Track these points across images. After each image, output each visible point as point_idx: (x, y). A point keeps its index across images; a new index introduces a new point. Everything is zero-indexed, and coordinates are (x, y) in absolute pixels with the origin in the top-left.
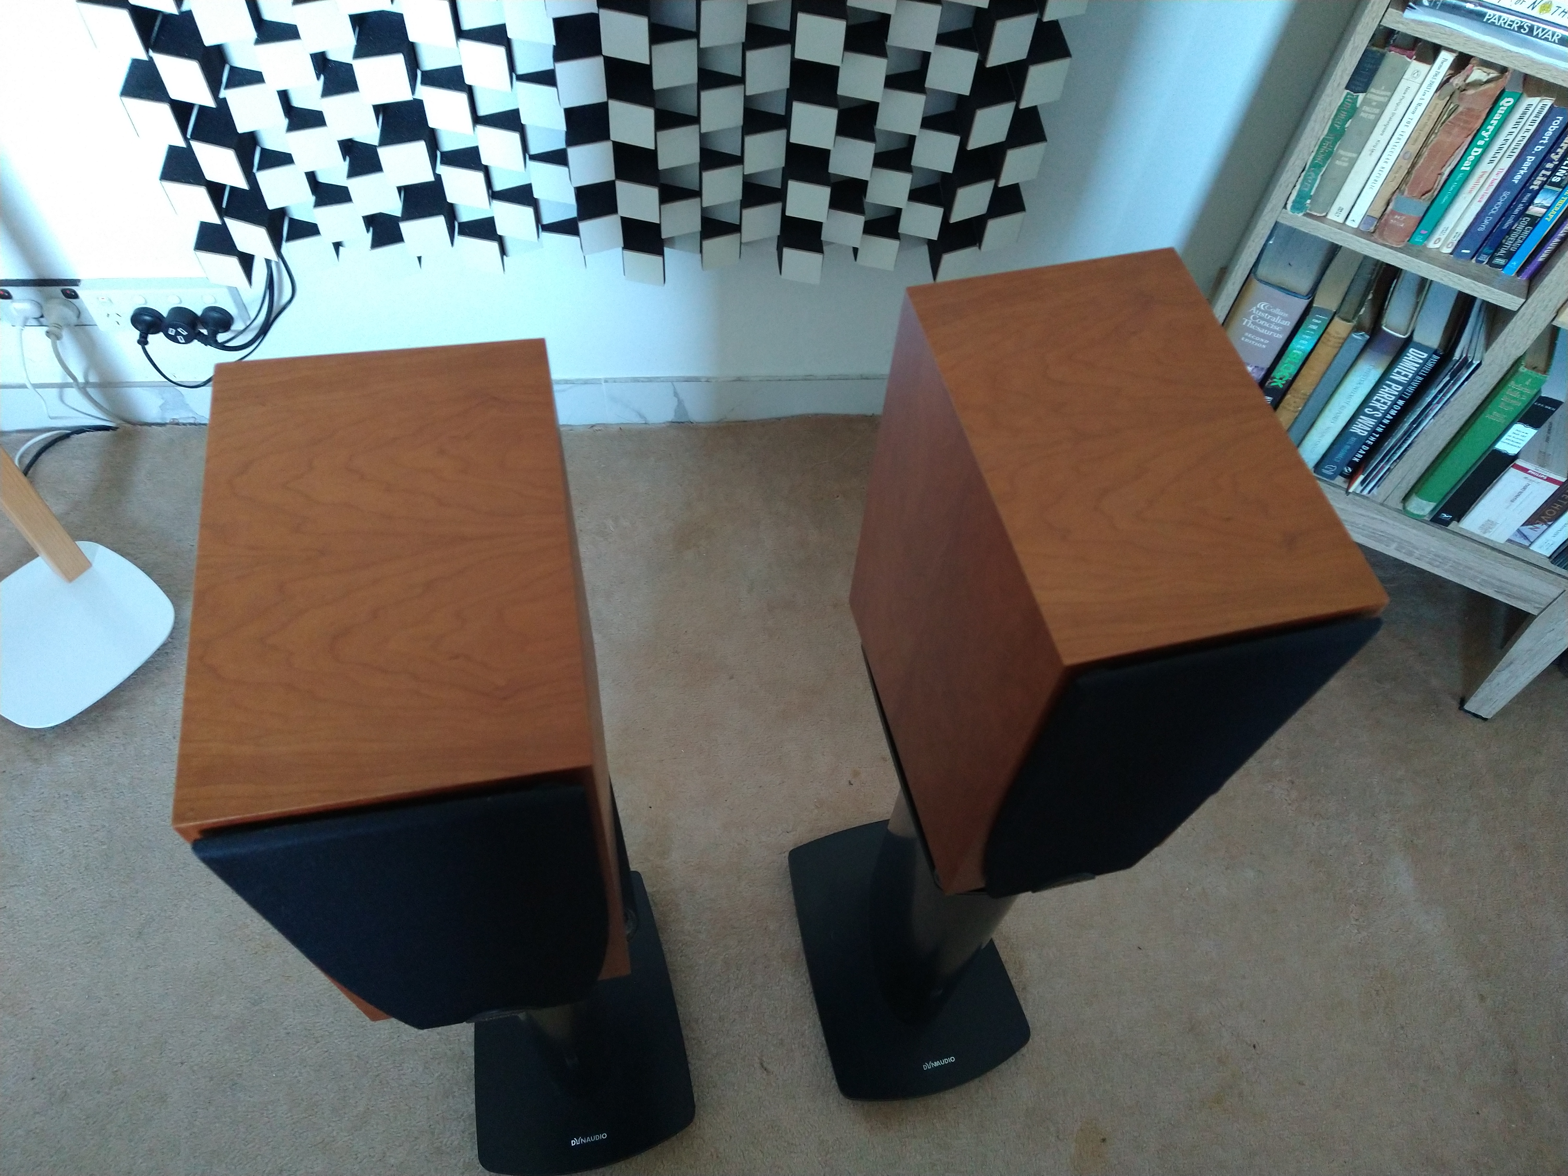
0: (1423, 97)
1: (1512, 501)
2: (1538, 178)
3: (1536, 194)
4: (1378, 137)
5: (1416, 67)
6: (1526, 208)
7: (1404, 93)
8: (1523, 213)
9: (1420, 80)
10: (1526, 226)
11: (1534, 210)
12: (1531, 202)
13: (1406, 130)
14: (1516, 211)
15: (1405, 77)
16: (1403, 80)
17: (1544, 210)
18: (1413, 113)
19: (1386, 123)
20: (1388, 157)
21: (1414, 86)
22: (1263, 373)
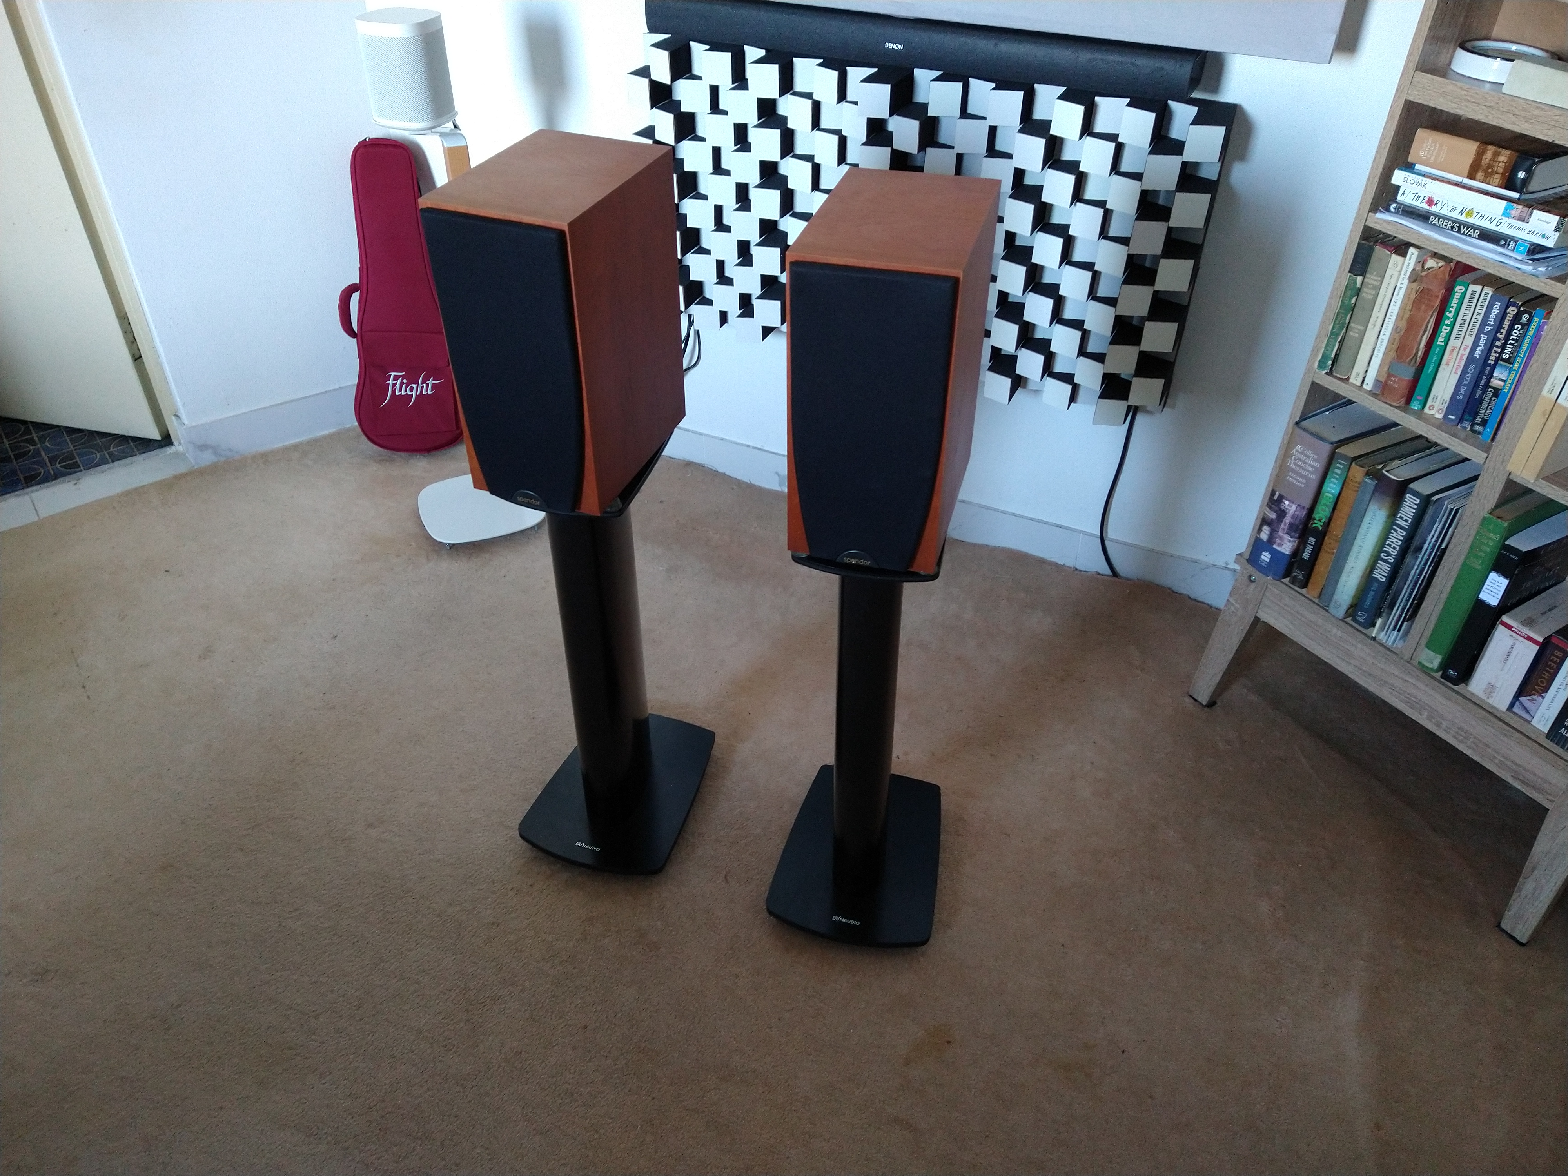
0: (1403, 282)
1: (1505, 662)
2: (1492, 354)
3: (1493, 368)
4: (1377, 314)
5: (1395, 258)
6: (1489, 381)
7: (1390, 280)
8: (1487, 385)
9: (1398, 269)
10: (1492, 396)
11: (1495, 382)
12: (1491, 375)
13: (1395, 309)
14: (1482, 383)
15: (1389, 266)
16: (1388, 269)
17: (1502, 383)
18: (1398, 294)
19: (1380, 303)
20: (1386, 331)
21: (1396, 274)
22: (1305, 512)
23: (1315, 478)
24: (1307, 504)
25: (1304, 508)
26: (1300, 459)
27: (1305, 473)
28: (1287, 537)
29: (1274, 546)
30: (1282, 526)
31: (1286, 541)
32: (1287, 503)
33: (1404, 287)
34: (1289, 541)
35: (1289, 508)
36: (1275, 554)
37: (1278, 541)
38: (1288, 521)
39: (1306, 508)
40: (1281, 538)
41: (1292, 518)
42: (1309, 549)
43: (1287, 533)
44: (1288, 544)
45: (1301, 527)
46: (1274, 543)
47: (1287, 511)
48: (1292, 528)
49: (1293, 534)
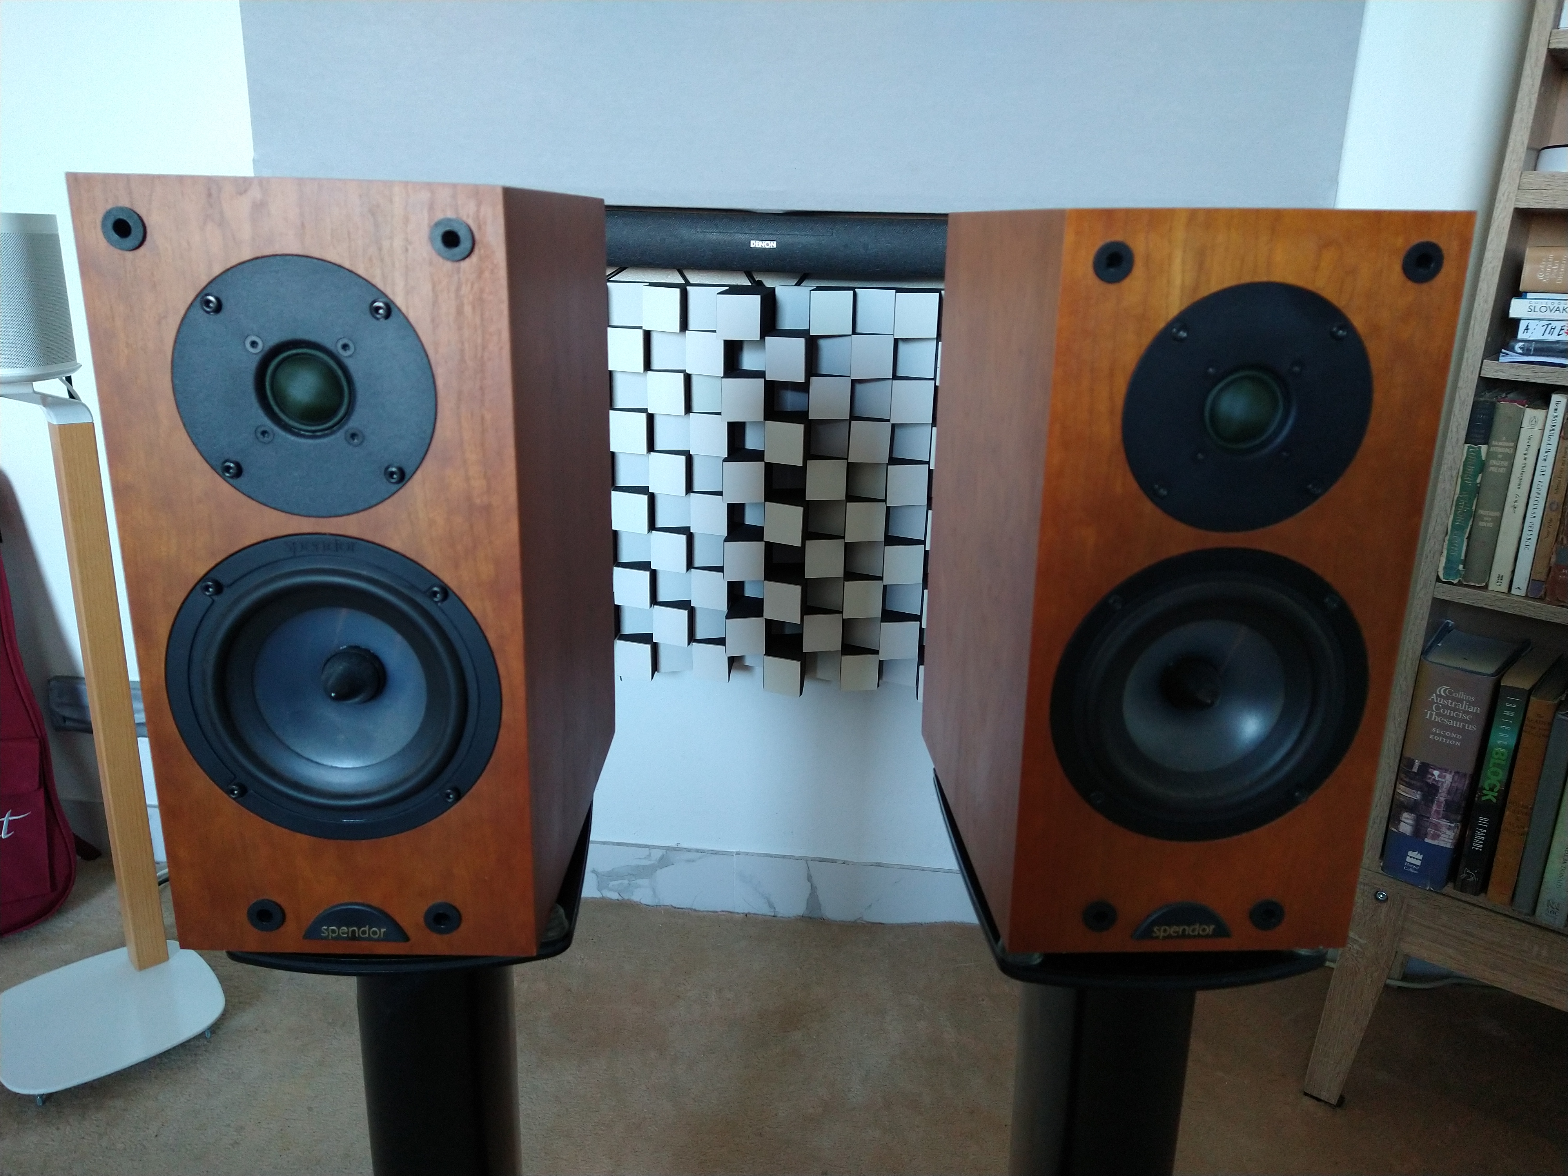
0: (1550, 442)
4: (1516, 491)
5: (1531, 414)
7: (1528, 442)
9: (1540, 425)
13: (1543, 480)
15: (1523, 425)
16: (1523, 429)
18: (1545, 460)
19: (1519, 475)
20: (1535, 511)
21: (1537, 434)
22: (1467, 782)
23: (1474, 729)
24: (1468, 768)
25: (1465, 775)
26: (1446, 707)
27: (1459, 725)
28: (1444, 823)
29: (1426, 840)
30: (1435, 807)
31: (1444, 829)
32: (1436, 773)
33: (1553, 448)
34: (1449, 828)
35: (1440, 779)
36: (1430, 852)
37: (1431, 831)
38: (1442, 799)
39: (1468, 776)
40: (1436, 826)
41: (1449, 792)
42: (1480, 836)
43: (1445, 817)
44: (1448, 832)
45: (1463, 804)
46: (1426, 835)
47: (1440, 784)
48: (1450, 809)
49: (1453, 817)
